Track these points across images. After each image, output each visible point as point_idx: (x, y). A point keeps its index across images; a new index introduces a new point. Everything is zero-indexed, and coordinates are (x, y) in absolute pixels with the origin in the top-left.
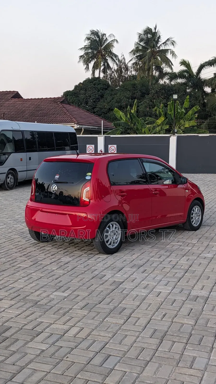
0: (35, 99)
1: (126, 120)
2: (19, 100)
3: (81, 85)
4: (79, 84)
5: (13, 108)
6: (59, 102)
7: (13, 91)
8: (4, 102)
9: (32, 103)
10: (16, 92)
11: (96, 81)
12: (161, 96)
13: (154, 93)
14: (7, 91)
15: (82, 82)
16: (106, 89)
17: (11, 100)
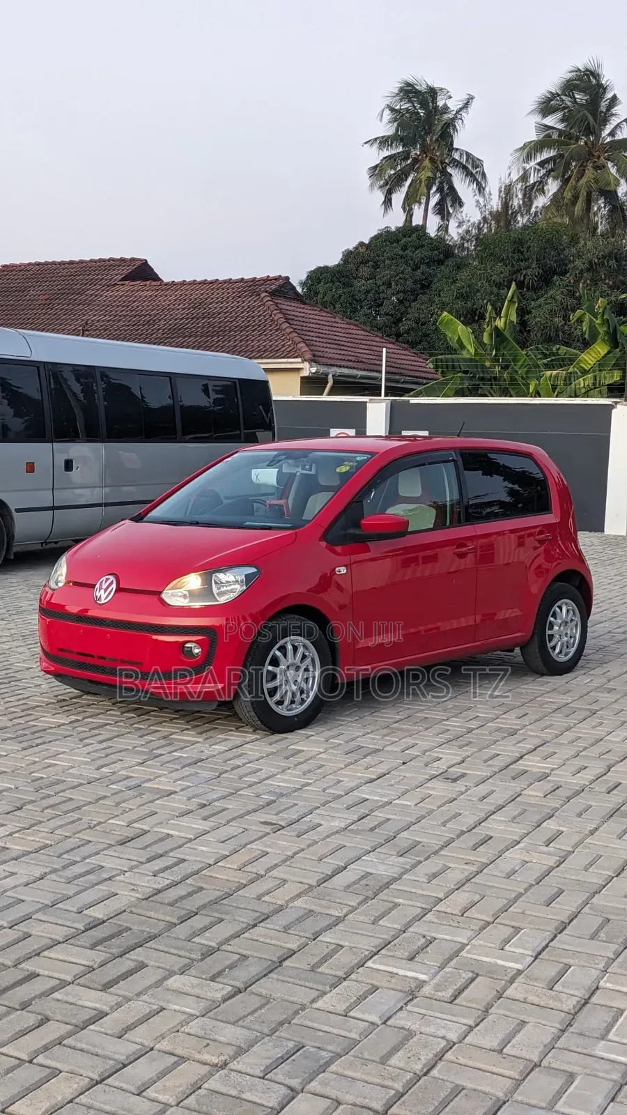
0: (194, 282)
1: (476, 350)
2: (146, 286)
3: (361, 250)
4: (356, 248)
5: (122, 311)
6: (266, 292)
7: (133, 260)
8: (98, 290)
9: (181, 295)
10: (140, 260)
11: (410, 237)
12: (605, 279)
13: (582, 270)
14: (114, 260)
15: (367, 242)
16: (440, 262)
17: (123, 285)
